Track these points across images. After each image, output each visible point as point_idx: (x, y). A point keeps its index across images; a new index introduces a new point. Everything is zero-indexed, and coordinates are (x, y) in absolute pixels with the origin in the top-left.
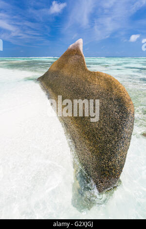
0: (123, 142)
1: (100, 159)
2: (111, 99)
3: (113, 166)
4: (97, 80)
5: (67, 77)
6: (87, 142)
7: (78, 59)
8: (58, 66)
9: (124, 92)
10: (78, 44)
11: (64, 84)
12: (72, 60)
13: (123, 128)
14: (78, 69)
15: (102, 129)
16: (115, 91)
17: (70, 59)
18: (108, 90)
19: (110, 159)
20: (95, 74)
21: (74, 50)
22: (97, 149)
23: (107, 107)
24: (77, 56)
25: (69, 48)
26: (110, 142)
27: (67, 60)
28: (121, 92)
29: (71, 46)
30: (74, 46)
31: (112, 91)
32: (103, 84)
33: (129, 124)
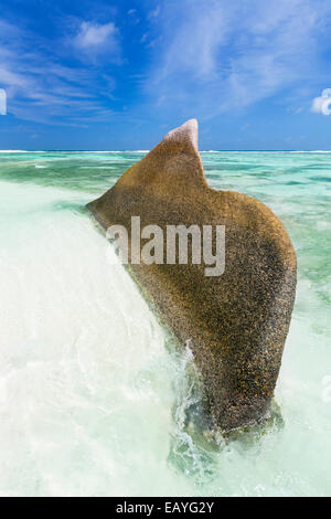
0: (273, 323)
1: (230, 361)
2: (254, 245)
3: (254, 369)
4: (227, 207)
5: (162, 202)
6: (206, 333)
7: (188, 163)
8: (140, 177)
9: (278, 232)
10: (188, 131)
11: (153, 217)
12: (174, 165)
13: (273, 297)
14: (186, 185)
15: (235, 304)
16: (262, 229)
17: (168, 162)
18: (248, 228)
19: (249, 357)
20: (223, 197)
21: (178, 144)
22: (225, 343)
23: (246, 260)
24: (186, 157)
25: (167, 137)
26: (250, 326)
27: (161, 166)
28: (272, 231)
29: (171, 133)
30: (177, 134)
31: (256, 230)
32: (239, 216)
33: (285, 289)
